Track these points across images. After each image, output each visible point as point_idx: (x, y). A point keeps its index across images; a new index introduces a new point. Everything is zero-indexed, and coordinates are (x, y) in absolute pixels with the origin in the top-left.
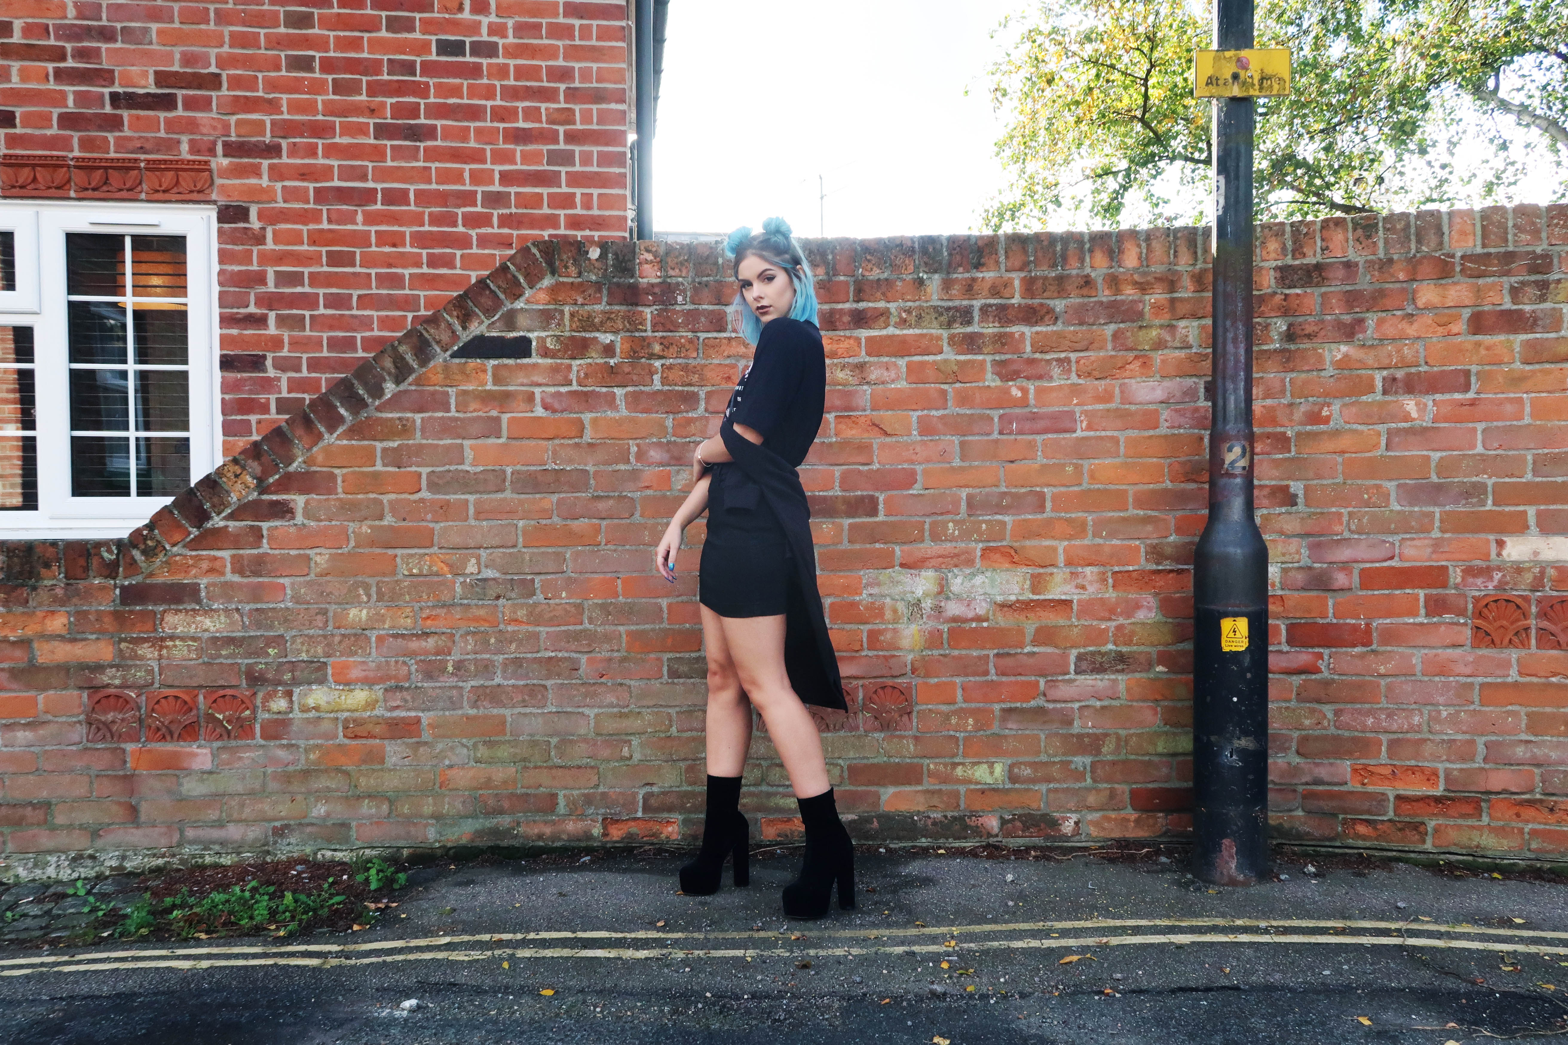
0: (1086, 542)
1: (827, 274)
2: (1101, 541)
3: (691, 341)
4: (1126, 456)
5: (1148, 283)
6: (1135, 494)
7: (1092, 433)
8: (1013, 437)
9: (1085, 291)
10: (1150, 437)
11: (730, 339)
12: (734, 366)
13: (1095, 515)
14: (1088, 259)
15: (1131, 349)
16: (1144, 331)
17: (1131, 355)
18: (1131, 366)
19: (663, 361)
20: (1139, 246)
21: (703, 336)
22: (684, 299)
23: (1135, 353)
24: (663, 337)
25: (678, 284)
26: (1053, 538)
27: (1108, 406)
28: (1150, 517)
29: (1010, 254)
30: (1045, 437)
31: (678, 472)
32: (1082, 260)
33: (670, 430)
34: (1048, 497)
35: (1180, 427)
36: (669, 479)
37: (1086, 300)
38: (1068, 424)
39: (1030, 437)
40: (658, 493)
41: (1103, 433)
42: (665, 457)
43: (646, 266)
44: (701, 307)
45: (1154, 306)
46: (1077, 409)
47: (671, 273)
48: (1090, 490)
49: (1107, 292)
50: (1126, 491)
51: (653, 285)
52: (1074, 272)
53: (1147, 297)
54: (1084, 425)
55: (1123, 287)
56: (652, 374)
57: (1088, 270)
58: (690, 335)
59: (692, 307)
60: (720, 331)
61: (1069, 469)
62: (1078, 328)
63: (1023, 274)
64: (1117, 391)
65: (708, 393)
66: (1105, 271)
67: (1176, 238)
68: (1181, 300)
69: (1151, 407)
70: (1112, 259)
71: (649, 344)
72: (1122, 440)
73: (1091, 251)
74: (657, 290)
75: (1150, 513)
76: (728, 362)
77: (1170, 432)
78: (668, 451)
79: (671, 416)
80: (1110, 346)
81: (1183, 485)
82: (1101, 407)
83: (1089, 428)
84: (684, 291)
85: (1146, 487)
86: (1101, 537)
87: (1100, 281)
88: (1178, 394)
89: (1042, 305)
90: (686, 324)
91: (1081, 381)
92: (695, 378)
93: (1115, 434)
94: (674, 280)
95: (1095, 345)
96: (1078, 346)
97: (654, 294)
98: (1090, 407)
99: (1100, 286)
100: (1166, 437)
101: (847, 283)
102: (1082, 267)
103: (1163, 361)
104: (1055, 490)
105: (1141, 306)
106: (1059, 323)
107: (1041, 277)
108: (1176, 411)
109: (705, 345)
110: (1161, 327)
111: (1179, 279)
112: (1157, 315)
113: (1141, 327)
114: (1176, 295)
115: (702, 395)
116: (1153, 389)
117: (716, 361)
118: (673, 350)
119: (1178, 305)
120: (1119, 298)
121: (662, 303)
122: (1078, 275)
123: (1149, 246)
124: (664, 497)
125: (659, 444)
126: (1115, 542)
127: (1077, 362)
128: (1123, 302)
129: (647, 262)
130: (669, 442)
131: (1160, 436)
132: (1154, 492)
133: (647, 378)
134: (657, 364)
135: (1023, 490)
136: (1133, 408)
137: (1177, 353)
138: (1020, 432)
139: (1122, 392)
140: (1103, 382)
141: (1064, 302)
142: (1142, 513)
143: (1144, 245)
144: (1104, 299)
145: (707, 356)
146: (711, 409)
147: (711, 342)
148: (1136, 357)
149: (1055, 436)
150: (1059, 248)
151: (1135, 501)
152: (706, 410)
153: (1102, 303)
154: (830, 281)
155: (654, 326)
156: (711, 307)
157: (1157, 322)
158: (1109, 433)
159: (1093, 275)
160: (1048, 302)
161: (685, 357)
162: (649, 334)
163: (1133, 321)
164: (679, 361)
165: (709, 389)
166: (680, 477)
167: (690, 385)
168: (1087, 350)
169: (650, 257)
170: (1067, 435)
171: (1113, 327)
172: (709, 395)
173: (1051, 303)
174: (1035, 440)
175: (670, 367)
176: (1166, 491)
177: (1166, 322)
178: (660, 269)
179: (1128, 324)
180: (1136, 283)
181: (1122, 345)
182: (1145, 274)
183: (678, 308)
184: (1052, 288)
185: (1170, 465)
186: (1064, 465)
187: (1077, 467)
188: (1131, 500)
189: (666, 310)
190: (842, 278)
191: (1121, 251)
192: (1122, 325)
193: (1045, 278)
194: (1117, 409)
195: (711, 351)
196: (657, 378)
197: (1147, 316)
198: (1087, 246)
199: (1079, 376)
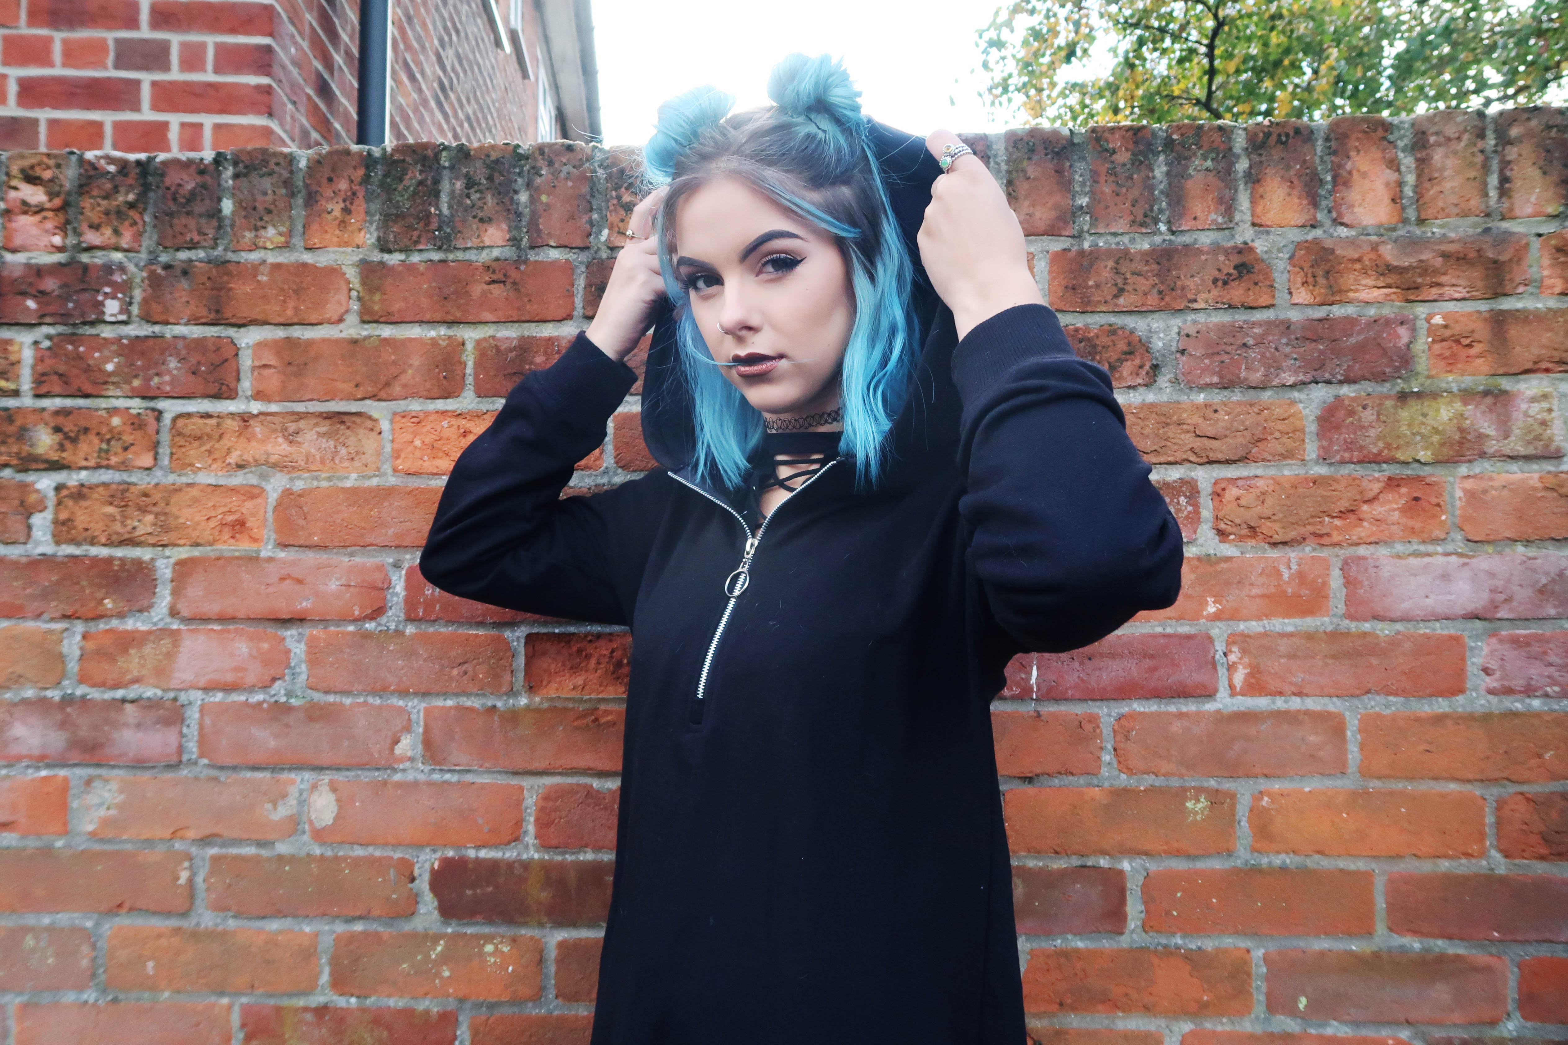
0: (1247, 1026)
1: (515, 241)
2: (1291, 1025)
3: (137, 423)
4: (1365, 772)
5: (1424, 269)
6: (1395, 887)
7: (1262, 703)
8: (1029, 708)
9: (1237, 293)
10: (1439, 719)
11: (245, 418)
12: (253, 493)
13: (1272, 946)
14: (1244, 201)
15: (1376, 460)
16: (1413, 409)
17: (1377, 475)
18: (1378, 510)
19: (60, 477)
20: (1394, 165)
21: (171, 408)
22: (126, 308)
23: (1390, 470)
24: (59, 412)
25: (108, 269)
26: (1148, 1009)
27: (1309, 623)
28: (1442, 959)
29: (1023, 187)
30: (1124, 708)
31: (89, 782)
32: (1229, 209)
33: (73, 666)
34: (1134, 886)
35: (1529, 691)
36: (64, 807)
37: (1241, 317)
38: (1189, 675)
39: (1078, 709)
40: (32, 843)
41: (1295, 703)
42: (56, 740)
43: (24, 221)
44: (170, 331)
45: (1439, 336)
46: (1219, 632)
47: (92, 238)
48: (1256, 871)
49: (1302, 296)
50: (1366, 877)
51: (39, 271)
52: (1206, 239)
53: (1421, 310)
54: (1239, 678)
55: (1349, 280)
56: (27, 510)
57: (1245, 234)
58: (136, 405)
59: (146, 330)
60: (217, 396)
61: (1197, 806)
62: (1217, 397)
63: (1057, 245)
64: (1336, 580)
65: (180, 563)
66: (1296, 235)
67: (1504, 140)
68: (1523, 317)
69: (1441, 629)
70: (1314, 202)
71: (23, 429)
72: (1352, 724)
73: (1253, 178)
74: (50, 284)
75: (1440, 945)
76: (238, 479)
77: (1497, 704)
78: (63, 725)
79: (79, 627)
80: (1311, 450)
81: (1541, 868)
82: (1288, 624)
83: (1254, 687)
84: (126, 287)
85: (1426, 867)
86: (1292, 1012)
87: (1280, 266)
88: (1523, 594)
89: (1112, 331)
90: (125, 375)
91: (1228, 550)
92: (145, 525)
93: (1334, 705)
94: (98, 259)
95: (1274, 446)
96: (1220, 449)
97: (41, 295)
98: (1255, 626)
99: (1280, 279)
100: (1486, 718)
101: (568, 268)
102: (1229, 227)
103: (1471, 495)
104: (1153, 866)
105: (1404, 333)
106: (1163, 381)
107: (1109, 253)
108: (1515, 642)
109: (176, 432)
110: (1467, 395)
111: (1518, 258)
112: (1450, 362)
113: (1403, 397)
114: (1506, 304)
115: (164, 570)
116: (1445, 577)
117: (205, 478)
118: (88, 447)
119: (1514, 332)
120: (1337, 311)
121: (63, 318)
122: (1216, 248)
123: (1422, 163)
124: (47, 852)
125: (42, 705)
126: (1335, 1029)
127: (1217, 495)
128: (1350, 322)
129: (26, 208)
130: (68, 701)
131: (1470, 718)
132: (1450, 881)
133: (15, 523)
134: (45, 483)
135: (1059, 864)
136: (1384, 630)
137: (1516, 473)
138: (1051, 694)
139: (1349, 582)
140: (1293, 554)
141: (1176, 322)
142: (1416, 944)
143: (1408, 161)
144: (1294, 315)
145: (180, 464)
146: (185, 612)
147: (194, 426)
148: (1393, 483)
149: (1152, 707)
150: (1160, 171)
151: (1391, 908)
152: (173, 613)
153: (1286, 326)
154: (520, 261)
155: (40, 379)
156: (196, 332)
157: (1452, 381)
158: (1312, 704)
159: (1260, 246)
160: (1130, 322)
161: (124, 466)
162: (27, 401)
163: (1380, 378)
164: (106, 476)
165: (183, 553)
166: (92, 799)
167: (131, 542)
168: (1244, 459)
169: (35, 195)
170: (1190, 707)
171: (1320, 394)
172: (183, 569)
173: (1139, 325)
174: (1093, 719)
175: (80, 493)
176: (1489, 880)
177: (1480, 382)
178: (62, 228)
179: (1368, 386)
180: (1390, 269)
181: (1349, 446)
182: (1413, 244)
183: (107, 332)
184: (1143, 284)
185: (1500, 805)
186: (1181, 794)
187: (1217, 799)
188: (1381, 903)
189: (73, 338)
190: (554, 254)
191: (1341, 180)
192: (1346, 391)
193: (1123, 256)
194: (1335, 636)
195: (193, 452)
196: (41, 522)
197: (1423, 363)
198: (1242, 165)
199: (1222, 534)
